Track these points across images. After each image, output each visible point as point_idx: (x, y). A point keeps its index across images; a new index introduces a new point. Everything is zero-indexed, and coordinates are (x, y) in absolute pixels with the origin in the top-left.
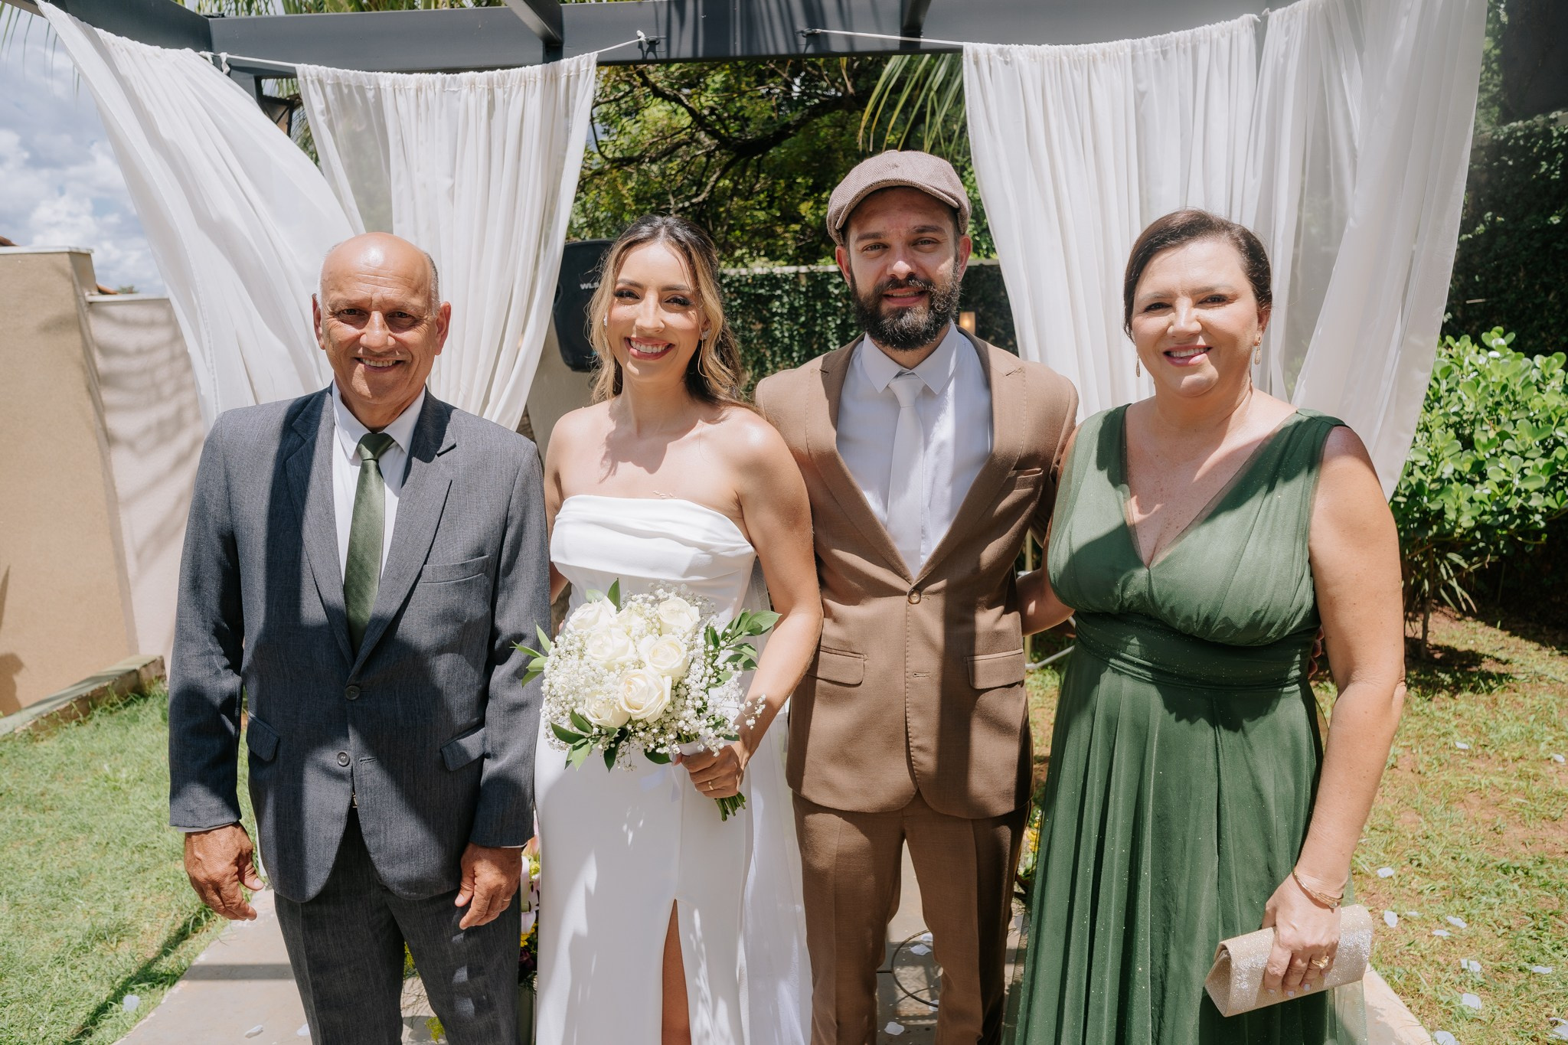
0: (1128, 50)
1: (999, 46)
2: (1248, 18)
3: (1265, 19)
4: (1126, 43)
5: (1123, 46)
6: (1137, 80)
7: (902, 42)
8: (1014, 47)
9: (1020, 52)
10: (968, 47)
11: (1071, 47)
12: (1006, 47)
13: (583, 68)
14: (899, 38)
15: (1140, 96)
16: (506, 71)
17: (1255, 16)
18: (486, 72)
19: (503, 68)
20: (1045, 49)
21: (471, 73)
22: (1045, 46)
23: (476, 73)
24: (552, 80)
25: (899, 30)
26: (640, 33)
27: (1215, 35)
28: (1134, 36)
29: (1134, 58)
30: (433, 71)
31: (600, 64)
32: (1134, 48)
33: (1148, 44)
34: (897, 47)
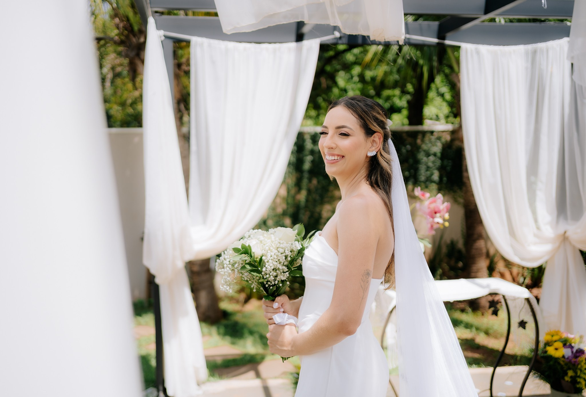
7: (437, 43)
9: (484, 49)
10: (463, 46)
12: (478, 46)
14: (437, 40)
20: (492, 48)
25: (436, 36)
26: (335, 33)
31: (320, 45)
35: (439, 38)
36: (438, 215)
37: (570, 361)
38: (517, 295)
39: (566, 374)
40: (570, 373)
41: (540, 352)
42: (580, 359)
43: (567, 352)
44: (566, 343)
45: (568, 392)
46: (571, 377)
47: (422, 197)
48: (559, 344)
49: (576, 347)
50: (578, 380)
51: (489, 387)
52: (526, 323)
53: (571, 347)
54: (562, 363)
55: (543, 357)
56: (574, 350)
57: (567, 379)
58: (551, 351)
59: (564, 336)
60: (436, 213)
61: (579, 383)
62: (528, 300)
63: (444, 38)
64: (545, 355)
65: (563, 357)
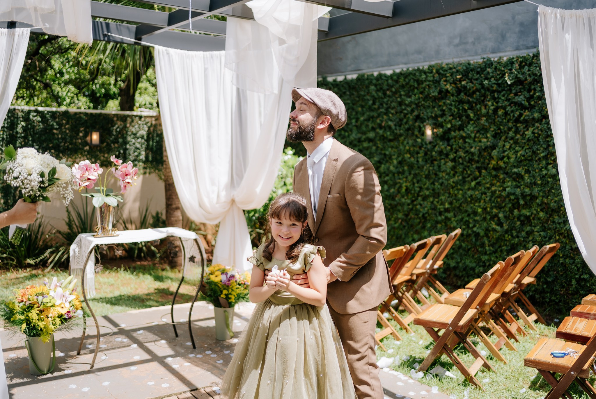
0: (202, 55)
5: (201, 53)
6: (204, 64)
7: (135, 42)
9: (173, 51)
10: (157, 47)
11: (186, 52)
12: (168, 49)
13: (25, 33)
14: (134, 40)
15: (206, 70)
20: (179, 51)
22: (179, 50)
24: (11, 34)
25: (134, 37)
28: (204, 51)
29: (204, 57)
31: (31, 32)
32: (204, 55)
33: (208, 54)
34: (133, 43)
35: (135, 39)
36: (128, 177)
37: (225, 284)
38: (188, 237)
39: (222, 292)
40: (225, 292)
41: (205, 280)
42: (231, 281)
43: (223, 278)
44: (224, 272)
45: (225, 307)
46: (226, 295)
47: (116, 164)
48: (219, 273)
49: (230, 274)
50: (230, 296)
51: (170, 312)
52: (195, 257)
53: (227, 274)
54: (220, 285)
55: (207, 283)
56: (228, 276)
57: (223, 296)
58: (213, 278)
59: (222, 267)
60: (127, 175)
61: (230, 298)
62: (196, 240)
63: (140, 39)
64: (209, 281)
65: (221, 281)
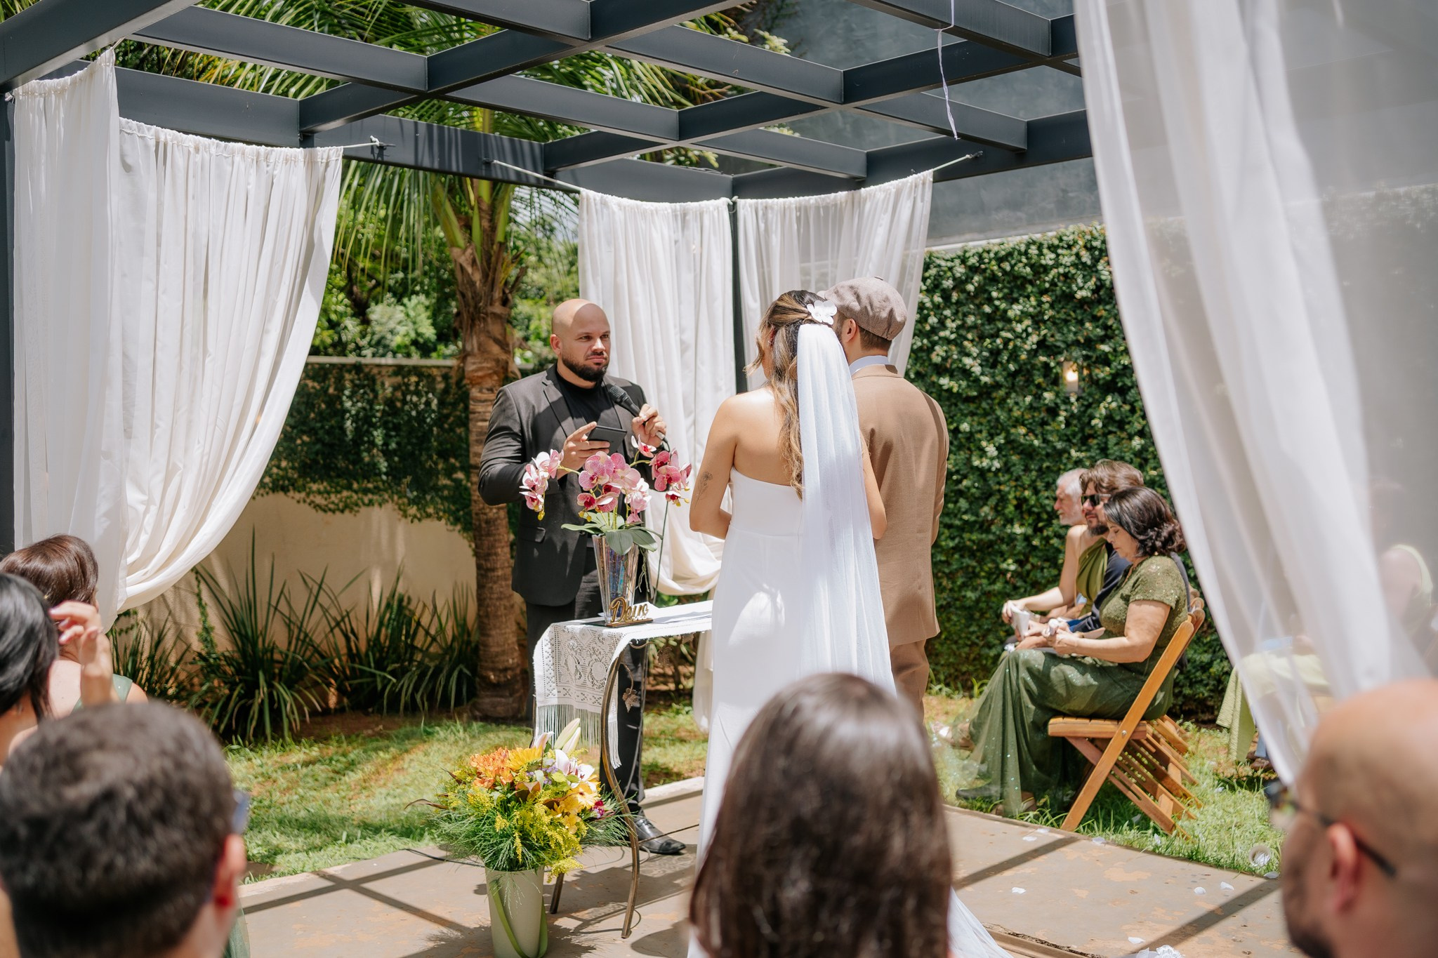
0: (670, 211)
1: (600, 194)
2: (724, 201)
3: (735, 203)
4: (667, 205)
8: (608, 197)
9: (613, 200)
10: (584, 192)
11: (639, 202)
12: (605, 196)
13: (334, 158)
14: (542, 177)
16: (269, 148)
17: (728, 200)
18: (254, 146)
19: (267, 145)
20: (626, 201)
21: (241, 144)
22: (625, 199)
23: (245, 145)
24: (311, 163)
25: (542, 169)
26: (374, 139)
27: (711, 209)
30: (209, 137)
31: (344, 157)
33: (678, 207)
63: (552, 174)
